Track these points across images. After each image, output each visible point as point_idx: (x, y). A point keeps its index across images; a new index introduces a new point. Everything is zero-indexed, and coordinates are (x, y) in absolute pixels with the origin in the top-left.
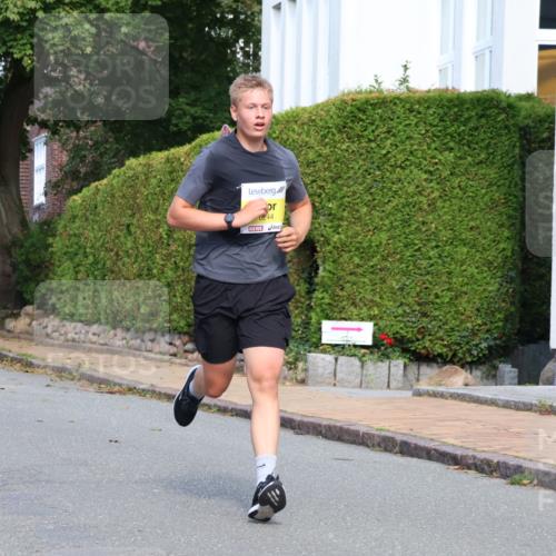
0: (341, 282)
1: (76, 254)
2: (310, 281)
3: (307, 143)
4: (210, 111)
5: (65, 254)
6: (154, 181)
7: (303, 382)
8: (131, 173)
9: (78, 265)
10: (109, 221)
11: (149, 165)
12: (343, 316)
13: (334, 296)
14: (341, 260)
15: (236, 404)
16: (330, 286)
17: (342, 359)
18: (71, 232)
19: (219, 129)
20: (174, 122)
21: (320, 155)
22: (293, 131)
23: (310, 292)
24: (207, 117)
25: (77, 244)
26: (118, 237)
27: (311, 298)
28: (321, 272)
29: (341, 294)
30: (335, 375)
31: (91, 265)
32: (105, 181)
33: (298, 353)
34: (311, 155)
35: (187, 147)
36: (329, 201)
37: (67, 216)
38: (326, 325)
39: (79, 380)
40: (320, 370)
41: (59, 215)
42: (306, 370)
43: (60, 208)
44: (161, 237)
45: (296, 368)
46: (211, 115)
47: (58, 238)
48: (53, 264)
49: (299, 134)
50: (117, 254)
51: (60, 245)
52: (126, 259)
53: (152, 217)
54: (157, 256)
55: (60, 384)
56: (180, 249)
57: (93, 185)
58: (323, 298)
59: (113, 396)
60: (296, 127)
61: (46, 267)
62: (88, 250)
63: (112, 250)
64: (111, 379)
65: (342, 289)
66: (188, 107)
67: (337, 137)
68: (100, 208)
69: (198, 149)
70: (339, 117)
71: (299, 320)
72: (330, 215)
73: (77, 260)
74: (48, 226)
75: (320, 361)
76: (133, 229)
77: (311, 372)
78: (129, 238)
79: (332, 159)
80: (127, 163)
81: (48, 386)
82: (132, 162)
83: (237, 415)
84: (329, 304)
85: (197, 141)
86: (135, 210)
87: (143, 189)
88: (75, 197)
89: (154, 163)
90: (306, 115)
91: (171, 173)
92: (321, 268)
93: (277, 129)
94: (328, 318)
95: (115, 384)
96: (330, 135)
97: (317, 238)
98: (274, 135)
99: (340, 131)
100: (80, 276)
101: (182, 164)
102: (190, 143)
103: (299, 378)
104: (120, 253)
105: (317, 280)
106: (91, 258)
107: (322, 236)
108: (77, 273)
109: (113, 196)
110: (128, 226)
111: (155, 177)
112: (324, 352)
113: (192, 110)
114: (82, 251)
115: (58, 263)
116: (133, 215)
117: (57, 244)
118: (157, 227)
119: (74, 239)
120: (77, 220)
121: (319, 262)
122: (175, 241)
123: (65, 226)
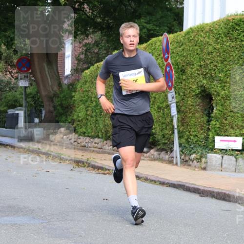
0: (225, 116)
1: (87, 101)
2: (209, 115)
3: (208, 42)
4: (157, 26)
5: (81, 101)
7: (205, 169)
9: (88, 107)
12: (226, 134)
13: (222, 123)
14: (226, 104)
15: (169, 180)
16: (219, 118)
17: (226, 157)
18: (84, 90)
19: (162, 35)
21: (215, 49)
22: (201, 36)
23: (209, 121)
24: (155, 29)
25: (87, 96)
27: (209, 125)
28: (215, 111)
29: (225, 122)
30: (222, 166)
31: (95, 106)
33: (202, 154)
34: (210, 49)
35: (145, 45)
36: (220, 73)
37: (82, 81)
38: (217, 139)
39: (88, 167)
40: (214, 163)
41: (78, 81)
42: (206, 163)
43: (79, 77)
45: (201, 161)
46: (158, 28)
47: (77, 93)
48: (75, 106)
49: (204, 38)
51: (78, 96)
55: (77, 169)
57: (96, 65)
58: (215, 125)
59: (105, 175)
60: (203, 35)
61: (71, 108)
62: (93, 99)
64: (104, 167)
65: (226, 120)
66: (145, 24)
67: (224, 39)
69: (150, 46)
70: (225, 28)
71: (203, 136)
72: (220, 80)
73: (87, 104)
74: (72, 87)
75: (214, 158)
77: (209, 164)
79: (221, 51)
80: (113, 53)
81: (72, 170)
83: (169, 186)
84: (219, 128)
85: (150, 42)
88: (86, 71)
90: (208, 28)
92: (215, 109)
93: (193, 35)
94: (218, 135)
95: (106, 170)
96: (220, 38)
97: (213, 92)
98: (191, 38)
99: (226, 36)
100: (88, 113)
102: (146, 42)
103: (202, 167)
105: (213, 115)
106: (94, 103)
107: (216, 91)
108: (87, 111)
112: (216, 153)
113: (148, 26)
114: (89, 100)
115: (77, 106)
117: (77, 96)
119: (86, 93)
120: (87, 83)
121: (214, 105)
123: (81, 87)
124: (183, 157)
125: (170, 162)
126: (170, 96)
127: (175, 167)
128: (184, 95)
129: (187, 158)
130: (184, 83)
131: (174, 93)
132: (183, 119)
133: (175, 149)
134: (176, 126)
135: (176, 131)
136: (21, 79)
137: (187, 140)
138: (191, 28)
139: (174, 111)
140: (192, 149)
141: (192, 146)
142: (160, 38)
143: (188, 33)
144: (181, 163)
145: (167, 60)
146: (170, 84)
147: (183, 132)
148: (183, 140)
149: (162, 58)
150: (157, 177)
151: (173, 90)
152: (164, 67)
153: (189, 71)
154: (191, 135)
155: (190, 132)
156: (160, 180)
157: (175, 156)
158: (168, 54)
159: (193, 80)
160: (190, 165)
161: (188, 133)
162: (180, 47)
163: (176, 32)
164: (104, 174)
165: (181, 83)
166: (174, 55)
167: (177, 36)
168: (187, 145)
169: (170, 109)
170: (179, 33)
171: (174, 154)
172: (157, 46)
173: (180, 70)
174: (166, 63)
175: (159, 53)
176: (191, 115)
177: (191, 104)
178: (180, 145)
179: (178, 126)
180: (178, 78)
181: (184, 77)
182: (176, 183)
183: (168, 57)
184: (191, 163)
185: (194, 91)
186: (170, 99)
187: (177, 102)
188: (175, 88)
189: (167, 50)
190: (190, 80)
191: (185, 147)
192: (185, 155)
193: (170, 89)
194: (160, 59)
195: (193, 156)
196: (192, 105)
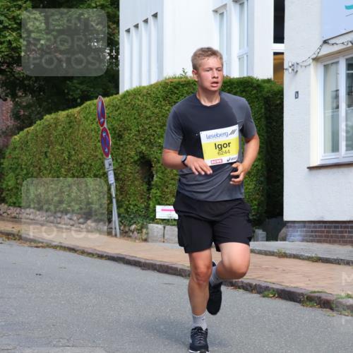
0: (166, 184)
1: (17, 169)
2: (149, 183)
3: (146, 106)
4: (91, 87)
5: (10, 169)
6: (60, 128)
7: (146, 240)
8: (47, 123)
9: (18, 175)
10: (35, 150)
11: (57, 119)
12: (168, 203)
13: (162, 192)
14: (167, 172)
15: (108, 253)
16: (160, 186)
17: (168, 227)
18: (14, 156)
19: (96, 98)
20: (71, 93)
21: (153, 113)
22: (138, 99)
23: (149, 190)
24: (90, 91)
25: (17, 163)
26: (40, 159)
27: (149, 193)
28: (155, 178)
29: (166, 190)
30: (164, 237)
31: (25, 175)
32: (32, 128)
33: (143, 224)
34: (148, 113)
35: (78, 109)
36: (159, 138)
37: (11, 147)
38: (159, 208)
39: (19, 240)
40: (155, 234)
41: (7, 146)
42: (147, 234)
43: (7, 143)
44: (65, 159)
45: (142, 232)
46: (92, 90)
47: (6, 160)
48: (3, 174)
49: (141, 101)
50: (40, 169)
52: (45, 172)
53: (59, 148)
54: (63, 170)
55: (8, 242)
56: (75, 166)
57: (26, 130)
58: (156, 193)
59: (38, 249)
60: (140, 98)
62: (23, 166)
63: (37, 166)
64: (37, 239)
65: (167, 188)
66: (78, 85)
67: (163, 103)
68: (29, 143)
69: (85, 109)
70: (163, 91)
71: (143, 206)
72: (159, 146)
73: (17, 172)
75: (155, 228)
76: (48, 155)
77: (150, 235)
78: (46, 159)
79: (160, 115)
80: (45, 117)
81: (1, 243)
82: (48, 117)
83: (109, 259)
84: (160, 196)
85: (85, 105)
86: (50, 144)
87: (54, 132)
88: (16, 137)
89: (60, 117)
90: (145, 91)
91: (69, 123)
92: (155, 176)
93: (129, 98)
94: (160, 204)
95: (39, 242)
96: (159, 102)
97: (153, 159)
98: (127, 102)
99: (164, 100)
100: (18, 181)
101: (76, 118)
102: (80, 106)
103: (143, 238)
104: (42, 168)
105: (153, 183)
106: (25, 171)
107: (156, 158)
108: (17, 179)
109: (37, 136)
110: (46, 153)
111: (60, 125)
112: (157, 223)
114: (20, 167)
115: (6, 174)
116: (49, 147)
117: (6, 163)
118: (63, 153)
119: (15, 161)
120: (17, 150)
121: (154, 173)
122: (72, 161)
123: (10, 153)
124: (122, 228)
125: (109, 233)
126: (107, 163)
127: (114, 239)
128: (122, 162)
129: (127, 229)
130: (121, 149)
131: (111, 160)
132: (121, 188)
133: (113, 219)
134: (114, 195)
135: (114, 201)
137: (126, 210)
138: (127, 91)
139: (111, 179)
140: (132, 219)
141: (132, 216)
142: (95, 101)
143: (124, 96)
144: (121, 234)
145: (102, 124)
146: (107, 150)
147: (121, 201)
148: (122, 210)
149: (97, 123)
150: (95, 250)
151: (110, 156)
152: (100, 132)
153: (126, 136)
154: (130, 204)
155: (129, 201)
156: (98, 253)
157: (113, 227)
158: (104, 118)
159: (132, 146)
160: (130, 237)
161: (127, 203)
162: (116, 111)
163: (112, 95)
164: (37, 247)
165: (119, 149)
166: (110, 119)
167: (113, 100)
168: (126, 215)
169: (107, 176)
170: (115, 96)
171: (113, 225)
172: (92, 109)
173: (117, 135)
174: (101, 128)
175: (95, 117)
176: (130, 183)
177: (130, 171)
178: (119, 215)
179: (116, 195)
180: (115, 144)
181: (122, 143)
182: (115, 256)
183: (104, 121)
184: (131, 234)
185: (132, 158)
186: (107, 166)
187: (114, 170)
188: (112, 154)
189: (102, 114)
190: (129, 146)
191: (124, 217)
192: (125, 225)
193: (107, 155)
194: (95, 123)
195: (133, 227)
196: (131, 173)
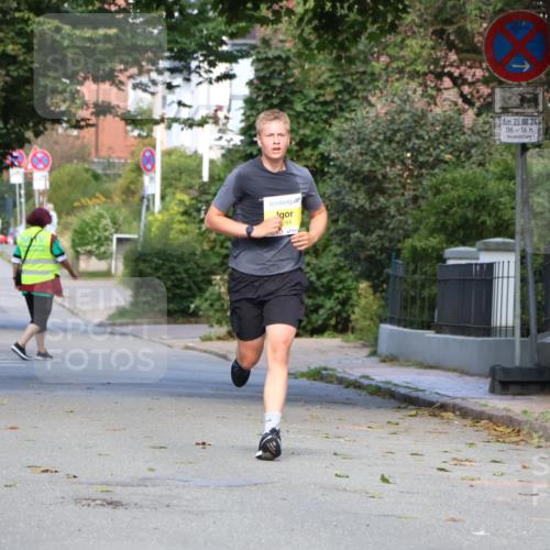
136: (505, 110)
